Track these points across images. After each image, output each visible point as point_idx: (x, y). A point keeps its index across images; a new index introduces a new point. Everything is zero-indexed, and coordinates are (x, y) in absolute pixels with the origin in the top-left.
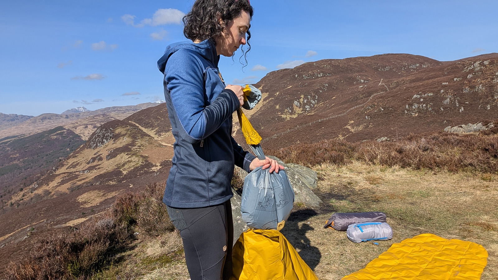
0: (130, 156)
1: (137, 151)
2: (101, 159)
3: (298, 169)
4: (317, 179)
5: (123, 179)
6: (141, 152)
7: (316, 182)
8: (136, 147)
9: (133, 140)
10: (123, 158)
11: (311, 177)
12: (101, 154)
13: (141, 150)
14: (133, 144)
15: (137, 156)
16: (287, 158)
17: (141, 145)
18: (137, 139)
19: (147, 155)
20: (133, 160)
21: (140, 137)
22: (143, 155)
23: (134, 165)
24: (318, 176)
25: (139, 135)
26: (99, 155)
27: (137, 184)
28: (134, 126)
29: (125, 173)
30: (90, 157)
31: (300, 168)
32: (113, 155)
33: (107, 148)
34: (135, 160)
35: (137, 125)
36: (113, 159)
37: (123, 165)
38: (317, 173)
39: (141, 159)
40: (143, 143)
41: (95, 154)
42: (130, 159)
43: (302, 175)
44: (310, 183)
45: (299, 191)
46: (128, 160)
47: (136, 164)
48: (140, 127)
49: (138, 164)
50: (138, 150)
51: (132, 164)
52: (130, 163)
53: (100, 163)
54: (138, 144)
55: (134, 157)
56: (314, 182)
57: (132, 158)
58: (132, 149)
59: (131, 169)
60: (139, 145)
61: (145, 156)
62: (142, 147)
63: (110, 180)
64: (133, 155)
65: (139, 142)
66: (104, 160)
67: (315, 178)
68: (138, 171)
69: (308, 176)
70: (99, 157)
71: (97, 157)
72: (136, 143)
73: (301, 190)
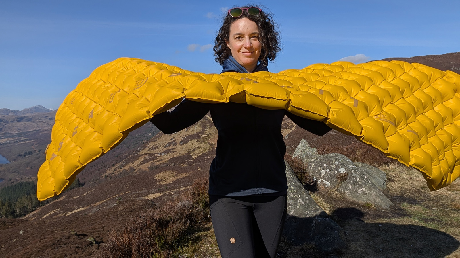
0: (199, 143)
1: (206, 139)
2: (175, 144)
3: (366, 169)
4: (387, 180)
5: (193, 163)
6: (209, 139)
7: (385, 184)
8: (205, 135)
9: (203, 129)
10: (193, 144)
11: (380, 177)
12: (176, 140)
13: (209, 138)
14: (202, 133)
15: (205, 143)
16: (352, 156)
17: (209, 134)
18: (206, 128)
19: (214, 143)
20: (202, 146)
21: (209, 127)
22: (210, 143)
23: (202, 151)
24: (387, 177)
25: (208, 125)
26: (174, 141)
27: (204, 168)
29: (194, 157)
30: (167, 142)
31: (369, 168)
32: (185, 141)
33: (181, 135)
34: (203, 147)
36: (185, 145)
37: (194, 151)
38: (386, 174)
39: (209, 146)
40: (211, 132)
41: (171, 140)
42: (199, 146)
43: (370, 175)
44: (379, 183)
45: (368, 191)
46: (197, 146)
47: (204, 151)
49: (206, 150)
51: (201, 150)
52: (199, 149)
53: (174, 147)
54: (207, 132)
55: (203, 144)
56: (383, 184)
57: (201, 145)
58: (202, 137)
59: (200, 154)
61: (212, 144)
62: (210, 136)
63: (182, 163)
64: (202, 142)
66: (178, 145)
67: (384, 179)
68: (205, 156)
69: (377, 177)
70: (174, 142)
71: (172, 142)
72: (206, 131)
73: (370, 189)
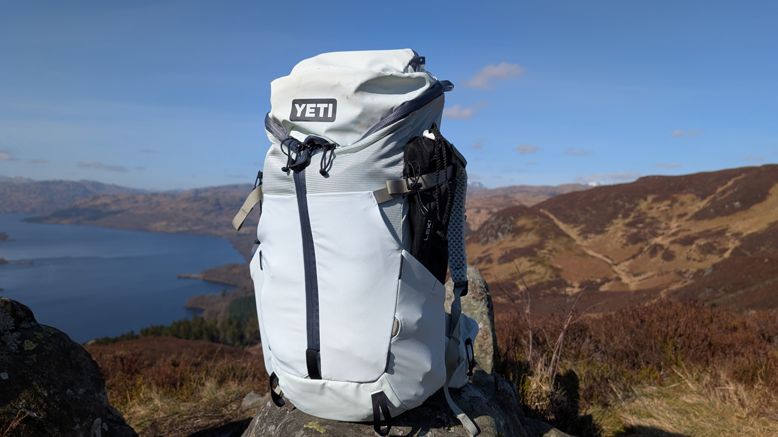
1: (546, 258)
2: (490, 261)
6: (552, 260)
8: (545, 251)
9: (542, 240)
12: (492, 254)
14: (541, 246)
15: (544, 266)
17: (554, 249)
18: (548, 239)
19: (559, 266)
20: (537, 270)
21: (553, 237)
22: (554, 265)
23: (538, 279)
25: (552, 233)
26: (489, 255)
28: (547, 217)
29: (522, 288)
32: (507, 258)
33: (501, 246)
34: (539, 271)
35: (552, 216)
36: (507, 265)
37: (522, 276)
39: (549, 272)
40: (557, 246)
41: (483, 253)
42: (532, 269)
47: (540, 278)
48: (556, 221)
49: (543, 278)
50: (548, 256)
51: (535, 277)
52: (532, 274)
53: (488, 266)
54: (549, 246)
55: (539, 266)
57: (536, 267)
58: (539, 253)
59: (531, 284)
60: (550, 248)
61: (557, 267)
62: (554, 253)
63: (500, 295)
64: (538, 262)
65: (550, 244)
68: (542, 289)
70: (487, 258)
72: (546, 244)
